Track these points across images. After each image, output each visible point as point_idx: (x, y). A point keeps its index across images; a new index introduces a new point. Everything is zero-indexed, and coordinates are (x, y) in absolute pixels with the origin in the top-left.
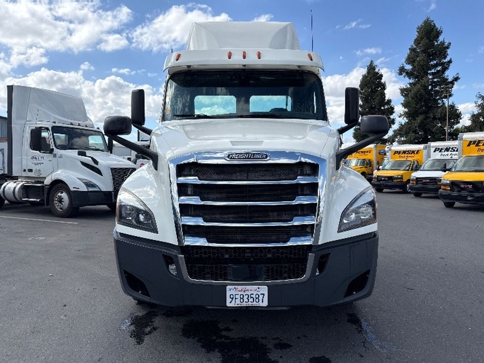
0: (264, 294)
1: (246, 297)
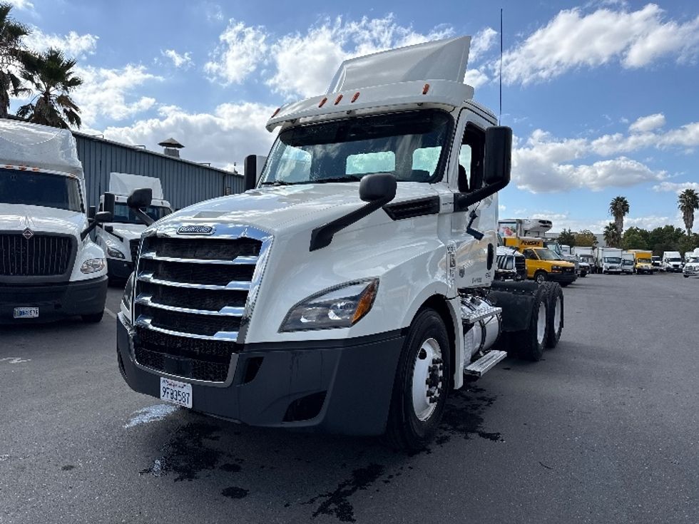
0: (189, 394)
1: (175, 393)
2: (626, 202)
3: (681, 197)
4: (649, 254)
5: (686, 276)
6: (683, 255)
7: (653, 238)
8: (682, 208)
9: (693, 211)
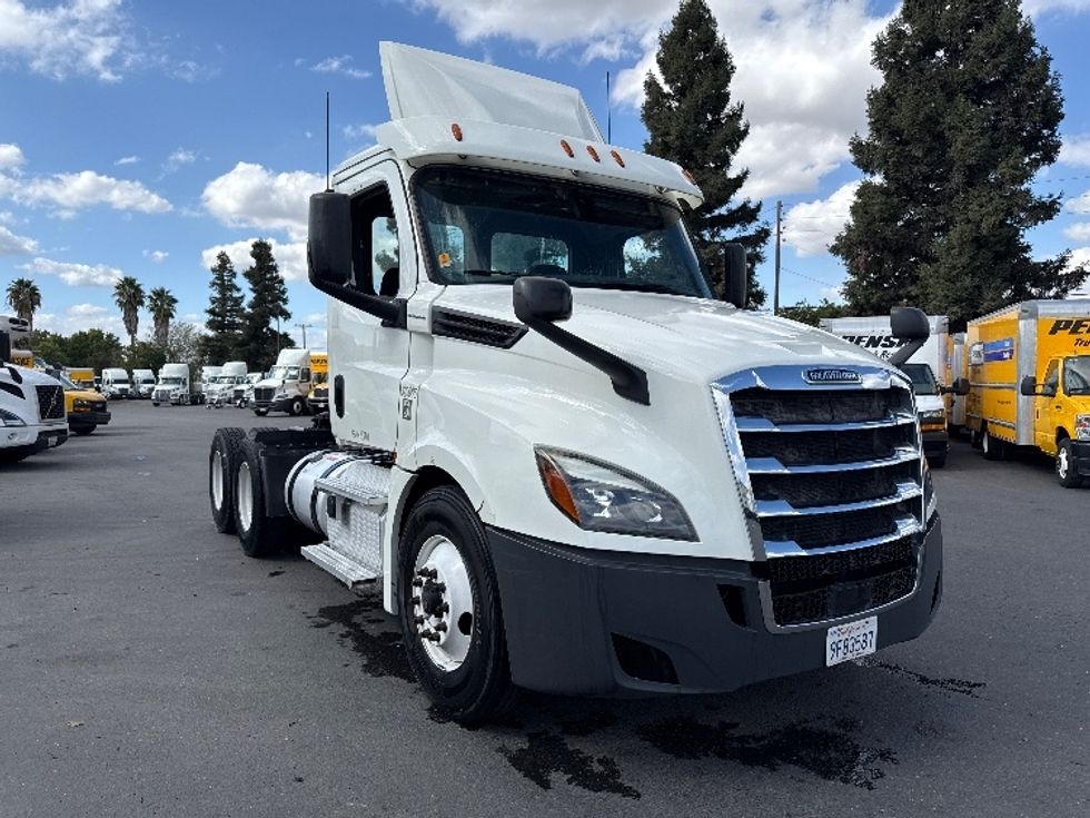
0: (871, 632)
1: (851, 642)
2: (34, 289)
3: (118, 288)
4: (89, 373)
5: (156, 405)
6: (130, 374)
7: (73, 349)
8: (121, 304)
9: (136, 310)
